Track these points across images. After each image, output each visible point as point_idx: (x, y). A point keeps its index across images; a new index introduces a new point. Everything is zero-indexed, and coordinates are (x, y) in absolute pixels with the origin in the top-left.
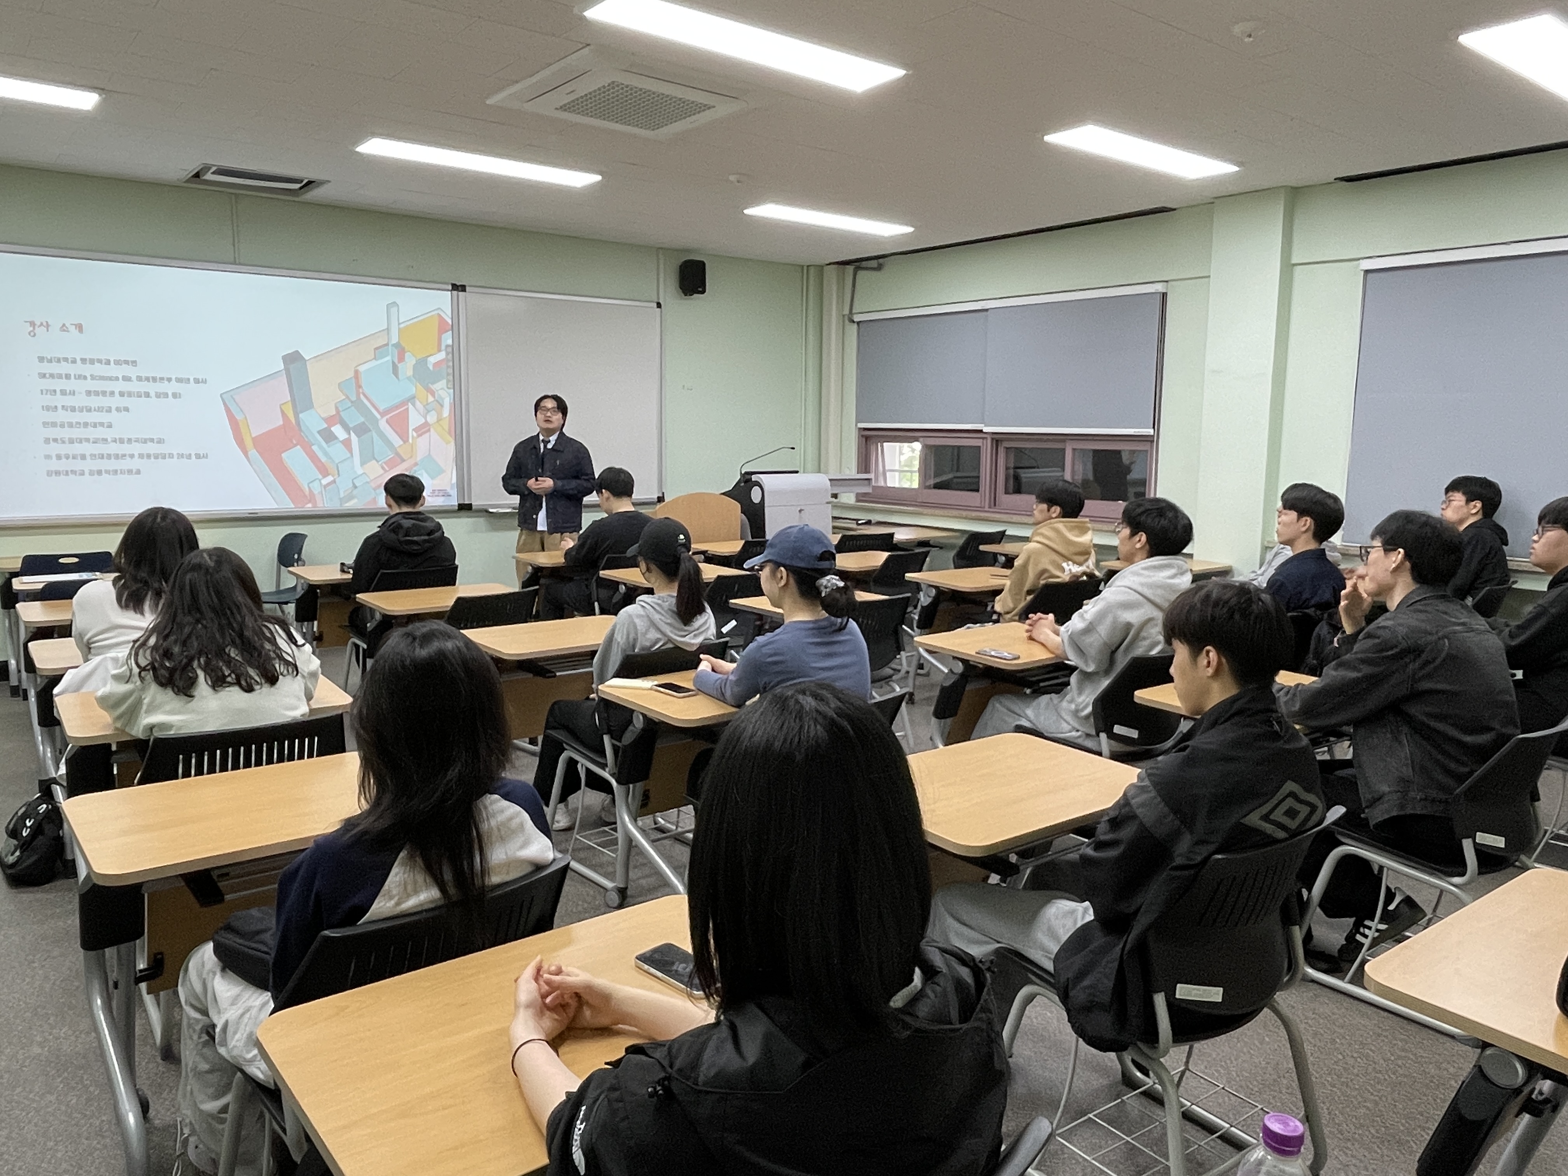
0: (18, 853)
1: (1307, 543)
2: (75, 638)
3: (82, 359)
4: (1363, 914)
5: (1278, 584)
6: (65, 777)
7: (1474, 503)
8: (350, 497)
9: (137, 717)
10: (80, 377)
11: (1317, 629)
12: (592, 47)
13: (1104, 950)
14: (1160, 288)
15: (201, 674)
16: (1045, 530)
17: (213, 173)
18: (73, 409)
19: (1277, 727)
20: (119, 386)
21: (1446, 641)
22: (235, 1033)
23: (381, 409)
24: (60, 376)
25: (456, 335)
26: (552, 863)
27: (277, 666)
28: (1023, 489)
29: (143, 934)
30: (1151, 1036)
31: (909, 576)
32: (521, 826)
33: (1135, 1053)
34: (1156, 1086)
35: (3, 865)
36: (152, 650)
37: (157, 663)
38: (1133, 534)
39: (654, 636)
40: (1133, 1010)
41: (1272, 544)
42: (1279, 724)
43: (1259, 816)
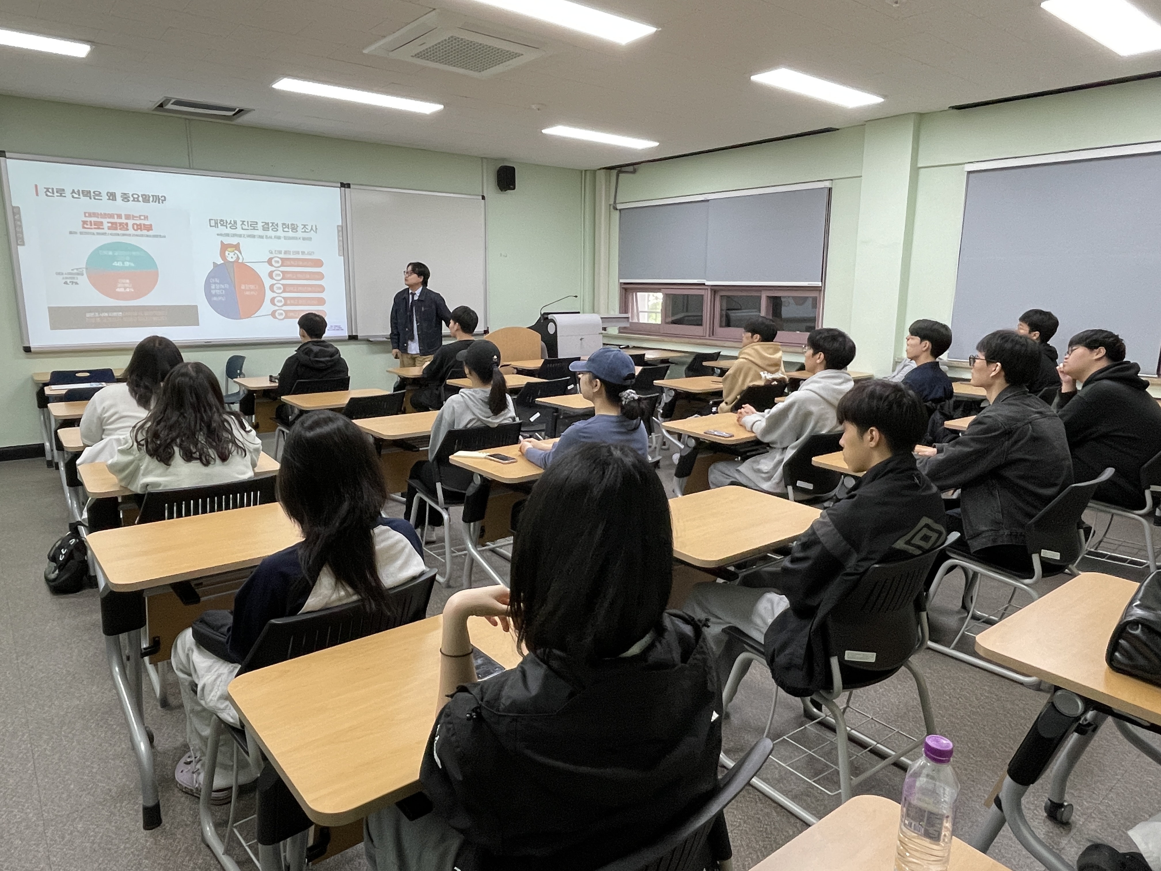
0: (57, 572)
1: (927, 358)
6: (87, 520)
9: (136, 478)
12: (437, 10)
13: (797, 630)
14: (827, 184)
15: (177, 451)
16: (748, 350)
17: (173, 104)
19: (917, 481)
21: (1030, 425)
22: (211, 691)
25: (344, 218)
27: (230, 447)
28: (732, 324)
29: (145, 624)
30: (828, 685)
31: (656, 382)
32: (403, 549)
33: (814, 697)
34: (828, 717)
35: (47, 580)
36: (147, 432)
37: (149, 440)
38: (814, 354)
39: (469, 417)
40: (817, 669)
41: (903, 359)
42: (919, 478)
43: (904, 542)
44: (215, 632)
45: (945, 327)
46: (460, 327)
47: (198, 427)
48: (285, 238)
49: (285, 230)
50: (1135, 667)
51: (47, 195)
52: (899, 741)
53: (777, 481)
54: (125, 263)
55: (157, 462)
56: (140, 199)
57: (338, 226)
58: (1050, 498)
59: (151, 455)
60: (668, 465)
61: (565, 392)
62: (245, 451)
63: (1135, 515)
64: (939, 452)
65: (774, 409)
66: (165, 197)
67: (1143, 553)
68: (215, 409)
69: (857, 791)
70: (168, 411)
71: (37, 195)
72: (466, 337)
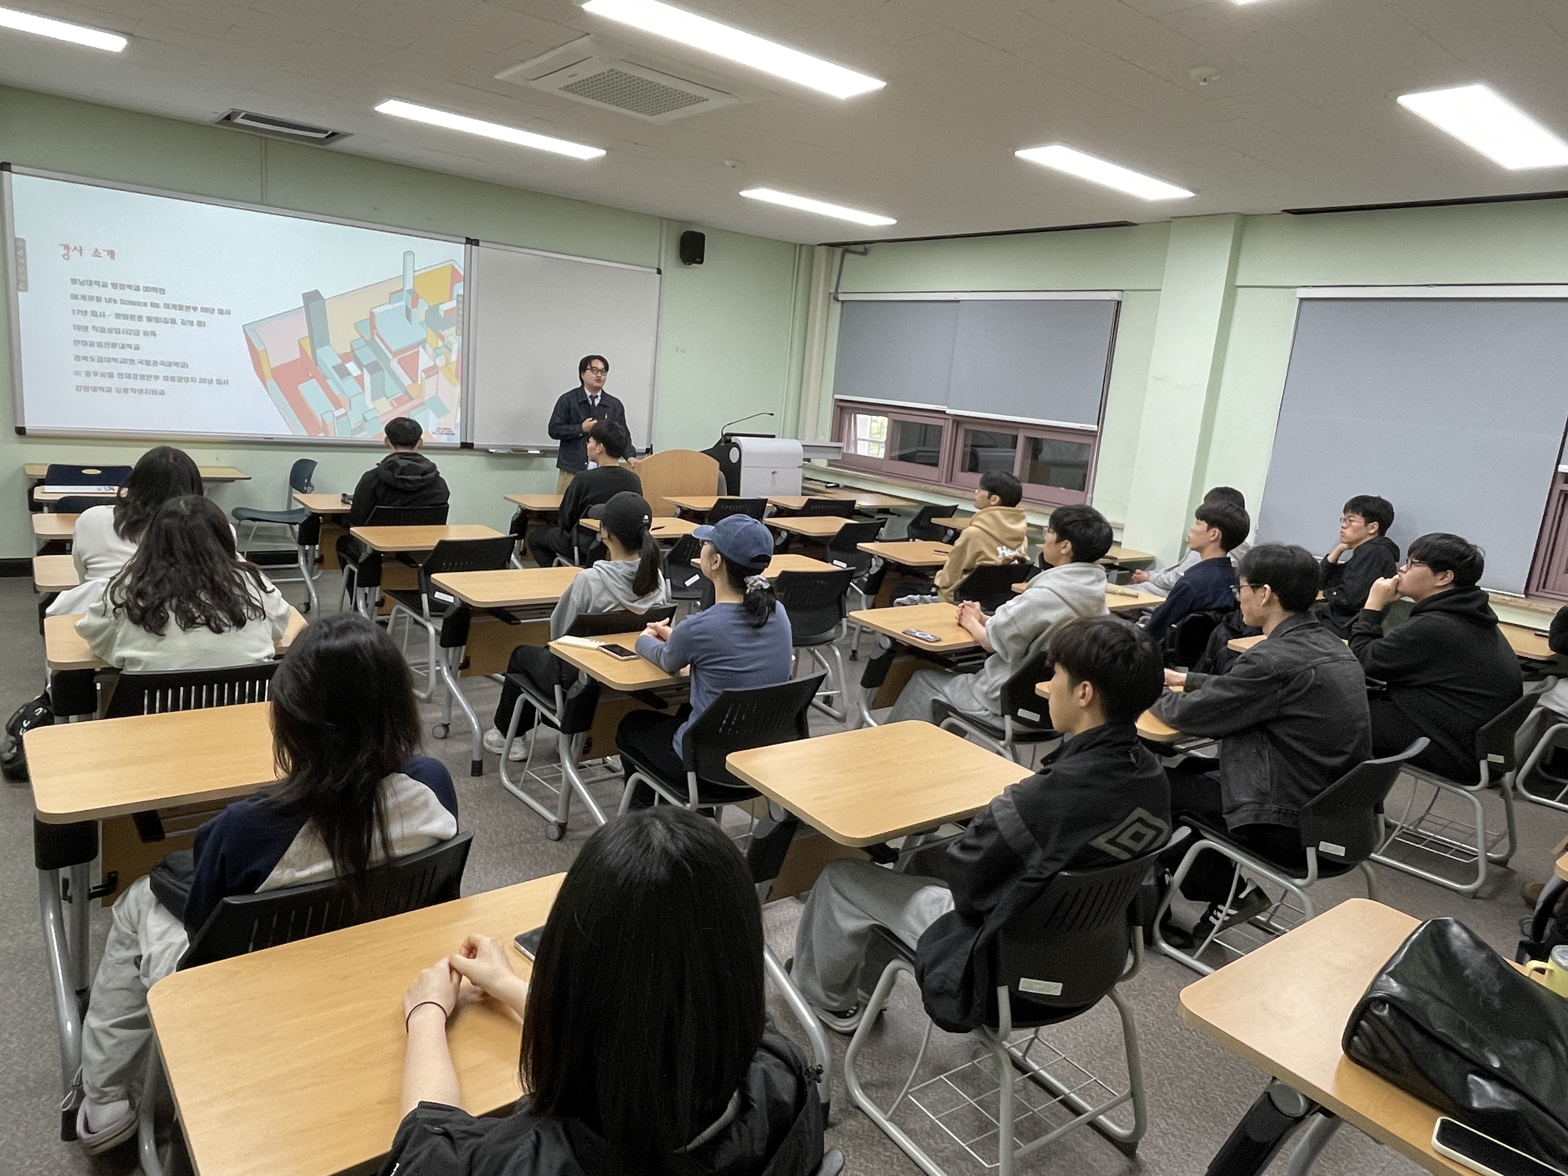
0: (14, 750)
1: (1215, 551)
2: (74, 556)
3: (112, 284)
4: (1216, 899)
5: (1184, 587)
7: (1372, 524)
8: (360, 429)
9: (112, 649)
10: (109, 300)
11: (1215, 630)
12: (592, 36)
13: (959, 940)
14: (1115, 296)
15: (172, 615)
16: (984, 516)
17: (242, 117)
18: (103, 330)
19: (1133, 760)
20: (146, 312)
21: (1313, 671)
22: (156, 966)
23: (394, 349)
24: (91, 298)
25: (467, 286)
26: (453, 838)
27: (245, 611)
28: (977, 467)
29: (95, 855)
30: (993, 1021)
31: (861, 545)
32: (426, 804)
35: (2, 760)
36: (127, 590)
37: (132, 602)
38: (1058, 541)
39: (607, 599)
40: (978, 999)
42: (1136, 756)
43: (1106, 839)
44: (178, 883)
46: (604, 449)
50: (1377, 1060)
62: (265, 616)
63: (1466, 791)
72: (612, 462)
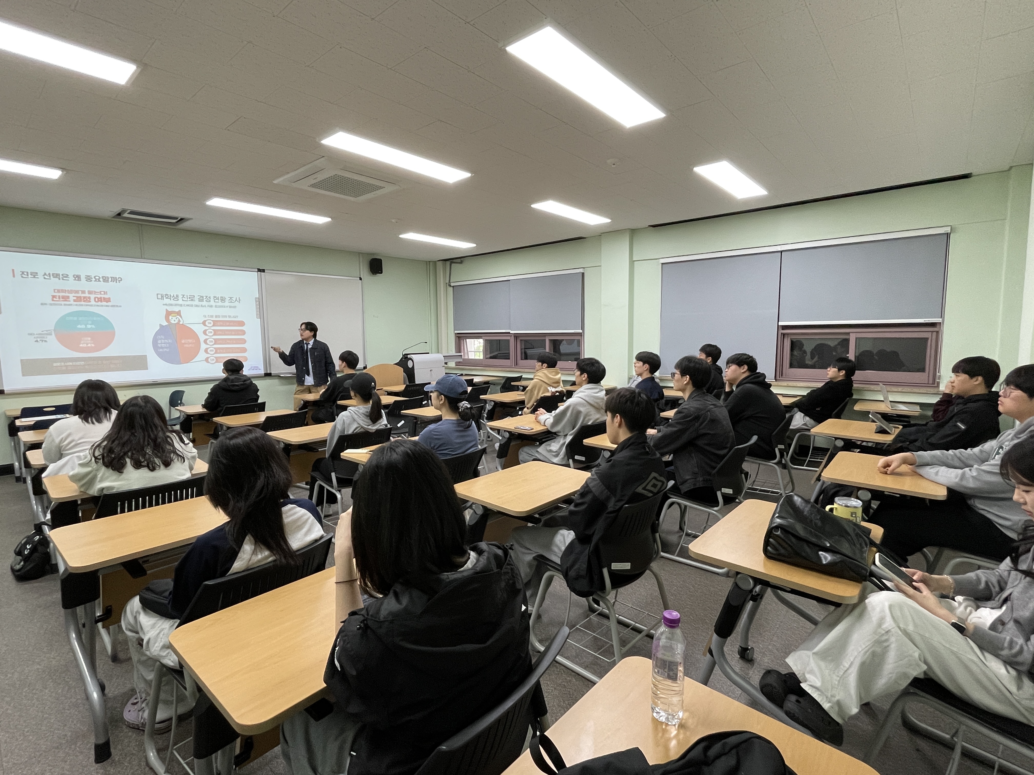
0: (22, 563)
1: (647, 374)
6: (50, 520)
12: (325, 158)
13: (581, 552)
14: (581, 270)
15: (129, 461)
16: (540, 374)
17: (128, 213)
19: (648, 450)
21: (708, 412)
25: (260, 293)
27: (172, 457)
28: (528, 358)
29: (99, 597)
30: (602, 587)
31: (482, 397)
32: (305, 523)
33: (595, 597)
34: (604, 610)
35: (13, 570)
36: (104, 449)
37: (105, 455)
38: (581, 374)
39: (355, 426)
40: (596, 577)
41: (633, 376)
42: (649, 448)
43: (641, 488)
44: (158, 597)
45: (656, 355)
46: (346, 365)
47: (146, 443)
48: (216, 306)
49: (216, 301)
50: (779, 555)
51: (22, 277)
52: (649, 620)
53: (562, 456)
54: (88, 326)
55: (111, 471)
56: (101, 280)
57: (256, 298)
58: (724, 456)
59: (107, 466)
60: (492, 451)
61: (421, 406)
62: (184, 458)
63: (771, 463)
64: (658, 432)
65: (558, 411)
66: (121, 279)
67: (777, 486)
68: (159, 428)
69: (624, 656)
70: (122, 432)
71: (14, 276)
72: (351, 372)
